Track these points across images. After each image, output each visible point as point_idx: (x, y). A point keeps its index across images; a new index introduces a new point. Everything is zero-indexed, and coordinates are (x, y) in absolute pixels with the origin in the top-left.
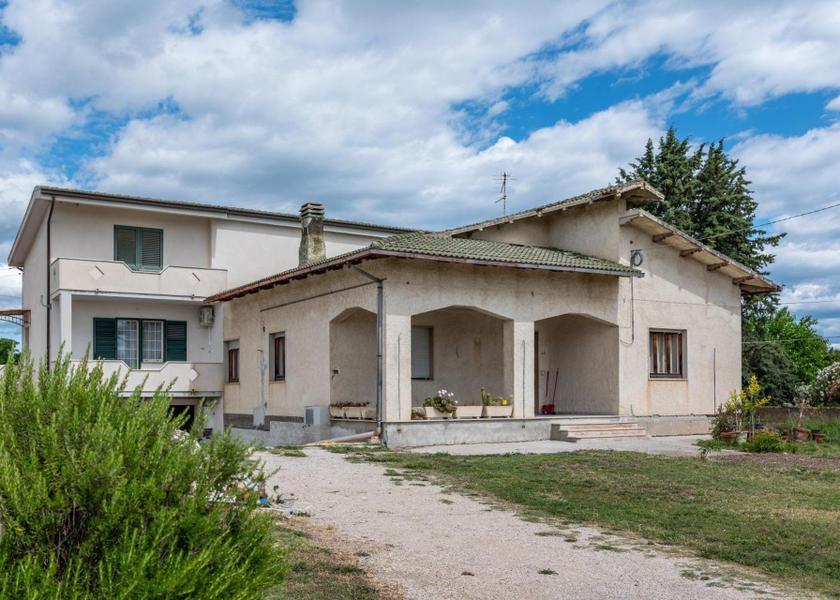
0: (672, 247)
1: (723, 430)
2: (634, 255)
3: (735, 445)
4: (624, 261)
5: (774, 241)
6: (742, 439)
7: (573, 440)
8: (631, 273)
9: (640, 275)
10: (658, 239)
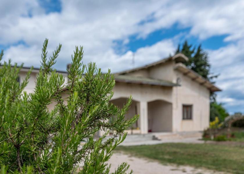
0: (189, 77)
1: (206, 135)
2: (178, 79)
3: (210, 140)
4: (174, 81)
5: (216, 77)
6: (212, 138)
7: (160, 140)
8: (177, 85)
9: (180, 86)
10: (185, 74)
